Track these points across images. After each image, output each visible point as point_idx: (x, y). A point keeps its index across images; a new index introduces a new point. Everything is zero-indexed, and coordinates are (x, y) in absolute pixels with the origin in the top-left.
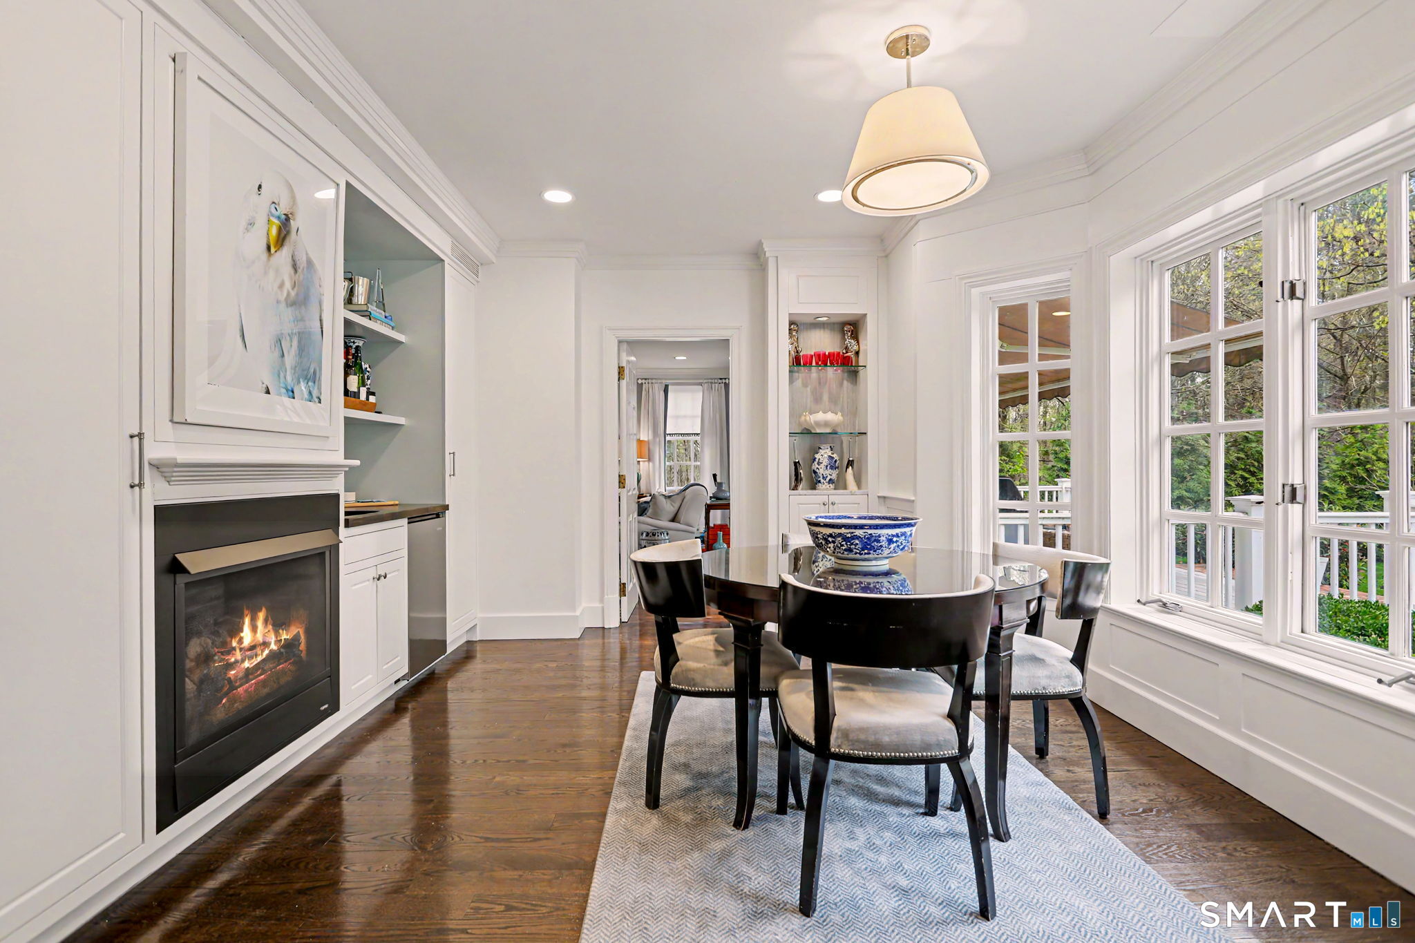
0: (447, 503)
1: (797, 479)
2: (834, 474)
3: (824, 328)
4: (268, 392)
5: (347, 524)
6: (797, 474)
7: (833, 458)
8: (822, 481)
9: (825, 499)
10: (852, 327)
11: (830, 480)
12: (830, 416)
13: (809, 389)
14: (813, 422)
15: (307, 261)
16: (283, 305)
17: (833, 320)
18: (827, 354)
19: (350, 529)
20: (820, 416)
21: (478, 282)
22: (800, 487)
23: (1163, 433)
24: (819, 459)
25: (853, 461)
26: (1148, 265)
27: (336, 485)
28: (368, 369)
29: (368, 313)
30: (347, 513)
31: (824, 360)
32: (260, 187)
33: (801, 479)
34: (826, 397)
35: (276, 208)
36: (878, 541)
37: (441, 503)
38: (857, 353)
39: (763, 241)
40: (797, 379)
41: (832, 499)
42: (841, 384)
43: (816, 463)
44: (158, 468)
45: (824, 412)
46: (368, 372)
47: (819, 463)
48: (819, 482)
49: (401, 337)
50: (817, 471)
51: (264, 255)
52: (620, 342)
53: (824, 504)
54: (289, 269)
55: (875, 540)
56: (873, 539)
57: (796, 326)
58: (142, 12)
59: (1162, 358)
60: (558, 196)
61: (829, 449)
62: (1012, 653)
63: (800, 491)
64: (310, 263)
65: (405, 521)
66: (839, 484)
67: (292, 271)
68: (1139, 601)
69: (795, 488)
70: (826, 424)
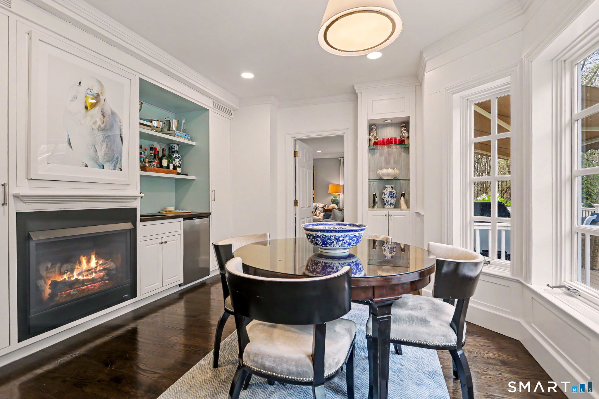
0: (210, 212)
1: (374, 204)
2: (393, 201)
3: (391, 126)
4: (87, 166)
5: (141, 221)
6: (374, 200)
7: (392, 192)
8: (387, 204)
9: (386, 213)
10: (405, 124)
11: (391, 203)
12: (390, 171)
13: (383, 157)
14: (380, 174)
15: (111, 113)
16: (96, 131)
17: (394, 121)
18: (389, 139)
19: (142, 222)
20: (385, 171)
21: (232, 118)
22: (376, 206)
23: (573, 173)
24: (385, 193)
25: (404, 194)
26: (561, 64)
27: (136, 204)
28: (180, 157)
29: (174, 134)
30: (141, 216)
31: (391, 142)
32: (80, 83)
33: (377, 203)
34: (392, 161)
35: (90, 91)
36: (330, 240)
37: (208, 212)
38: (408, 137)
39: (354, 85)
40: (376, 153)
41: (390, 213)
42: (400, 154)
43: (383, 194)
44: (18, 197)
45: (387, 169)
46: (180, 158)
47: (385, 195)
48: (385, 204)
49: (194, 143)
50: (384, 199)
51: (84, 110)
52: (295, 140)
53: (386, 215)
54: (100, 115)
55: (328, 239)
56: (327, 238)
57: (372, 127)
58: (9, 17)
59: (573, 124)
60: (248, 75)
61: (391, 187)
62: (390, 316)
63: (375, 208)
64: (113, 114)
65: (182, 219)
66: (397, 205)
67: (102, 117)
68: (548, 285)
69: (373, 207)
70: (388, 175)
